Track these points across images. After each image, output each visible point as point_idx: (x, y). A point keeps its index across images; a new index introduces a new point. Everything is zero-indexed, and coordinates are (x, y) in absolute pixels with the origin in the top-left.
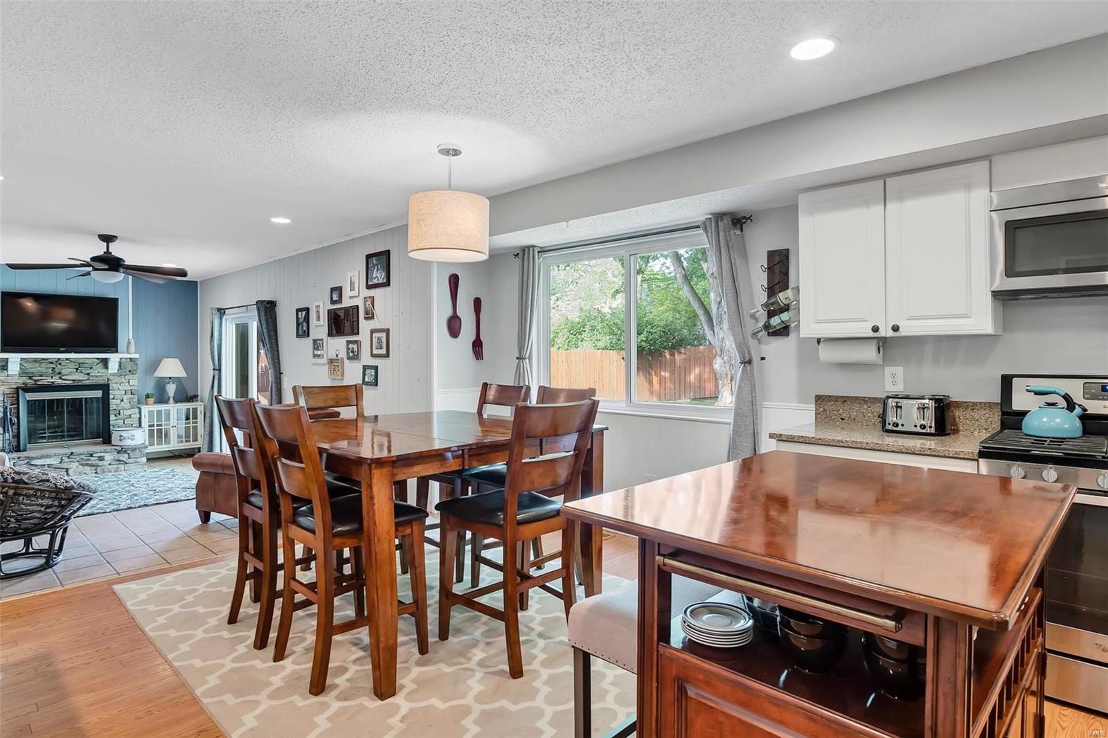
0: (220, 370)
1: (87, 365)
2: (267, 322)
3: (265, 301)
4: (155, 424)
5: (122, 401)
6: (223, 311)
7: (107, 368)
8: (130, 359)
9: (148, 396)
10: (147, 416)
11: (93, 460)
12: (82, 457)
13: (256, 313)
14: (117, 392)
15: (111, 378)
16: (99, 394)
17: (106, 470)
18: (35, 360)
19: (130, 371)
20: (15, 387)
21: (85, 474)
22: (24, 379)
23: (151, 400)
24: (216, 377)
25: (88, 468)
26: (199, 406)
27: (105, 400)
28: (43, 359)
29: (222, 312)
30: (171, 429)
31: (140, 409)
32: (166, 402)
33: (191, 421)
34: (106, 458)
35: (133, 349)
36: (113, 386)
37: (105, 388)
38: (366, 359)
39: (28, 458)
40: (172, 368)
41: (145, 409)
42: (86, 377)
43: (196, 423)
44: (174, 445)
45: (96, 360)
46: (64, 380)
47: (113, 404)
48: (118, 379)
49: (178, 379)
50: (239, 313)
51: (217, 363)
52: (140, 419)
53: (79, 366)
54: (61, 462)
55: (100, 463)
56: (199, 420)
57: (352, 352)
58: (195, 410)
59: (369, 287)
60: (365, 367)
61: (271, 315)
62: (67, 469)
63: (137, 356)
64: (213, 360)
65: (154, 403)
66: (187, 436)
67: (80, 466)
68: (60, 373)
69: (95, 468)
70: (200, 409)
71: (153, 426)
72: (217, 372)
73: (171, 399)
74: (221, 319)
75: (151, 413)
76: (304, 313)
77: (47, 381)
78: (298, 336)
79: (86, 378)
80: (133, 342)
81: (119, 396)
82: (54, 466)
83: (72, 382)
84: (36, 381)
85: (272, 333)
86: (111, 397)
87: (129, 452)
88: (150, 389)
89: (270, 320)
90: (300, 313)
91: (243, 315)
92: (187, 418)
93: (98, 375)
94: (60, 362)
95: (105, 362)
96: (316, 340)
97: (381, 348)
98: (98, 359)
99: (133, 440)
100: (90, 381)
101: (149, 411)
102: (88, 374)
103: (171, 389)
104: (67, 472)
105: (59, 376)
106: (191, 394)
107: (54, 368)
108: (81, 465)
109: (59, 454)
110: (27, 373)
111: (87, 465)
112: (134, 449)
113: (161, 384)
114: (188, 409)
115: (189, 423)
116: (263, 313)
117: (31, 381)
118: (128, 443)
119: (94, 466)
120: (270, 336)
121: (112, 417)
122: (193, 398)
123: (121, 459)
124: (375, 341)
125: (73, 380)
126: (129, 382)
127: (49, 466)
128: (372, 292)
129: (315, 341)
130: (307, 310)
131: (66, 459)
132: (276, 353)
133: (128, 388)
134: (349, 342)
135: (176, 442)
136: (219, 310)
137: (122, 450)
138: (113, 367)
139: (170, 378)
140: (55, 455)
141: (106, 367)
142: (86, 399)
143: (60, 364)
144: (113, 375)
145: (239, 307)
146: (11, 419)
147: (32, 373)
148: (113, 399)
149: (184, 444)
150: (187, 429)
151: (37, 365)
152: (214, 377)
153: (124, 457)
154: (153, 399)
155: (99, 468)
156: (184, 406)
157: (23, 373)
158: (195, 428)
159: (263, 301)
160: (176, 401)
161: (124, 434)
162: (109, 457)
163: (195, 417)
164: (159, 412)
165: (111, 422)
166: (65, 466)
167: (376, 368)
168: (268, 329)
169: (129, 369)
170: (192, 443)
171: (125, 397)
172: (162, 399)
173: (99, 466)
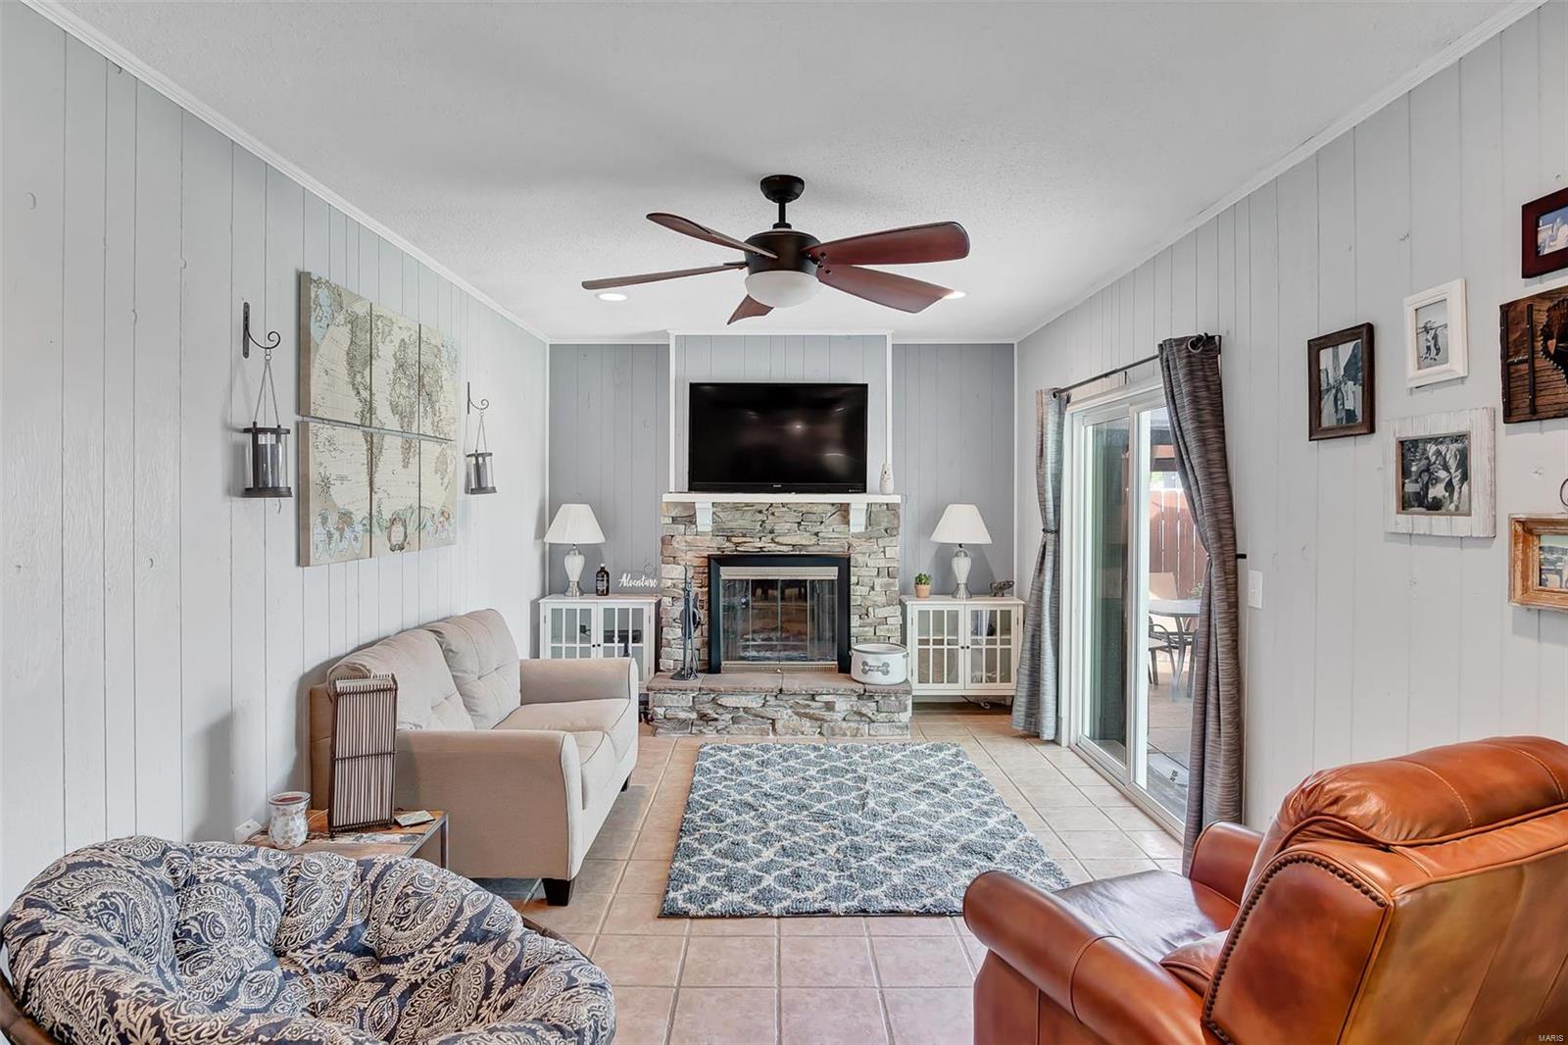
0: (1057, 532)
1: (814, 517)
2: (1195, 400)
3: (1185, 339)
4: (931, 638)
5: (873, 588)
6: (1064, 395)
7: (848, 523)
8: (887, 504)
9: (919, 580)
10: (916, 621)
11: (815, 708)
12: (798, 699)
13: (1159, 384)
14: (863, 572)
15: (855, 542)
16: (831, 573)
17: (837, 730)
18: (736, 507)
19: (886, 531)
20: (706, 554)
21: (803, 733)
22: (720, 541)
23: (925, 589)
24: (1050, 548)
25: (807, 723)
26: (1013, 604)
27: (843, 585)
28: (747, 505)
29: (1062, 397)
30: (960, 650)
31: (904, 607)
32: (952, 592)
33: (998, 637)
34: (837, 706)
35: (890, 486)
36: (857, 558)
37: (843, 563)
39: (712, 691)
40: (963, 525)
41: (914, 607)
42: (814, 540)
43: (1009, 642)
44: (964, 686)
45: (829, 507)
46: (778, 543)
47: (857, 593)
48: (864, 546)
49: (976, 548)
50: (1103, 394)
51: (1051, 516)
52: (904, 627)
53: (803, 518)
54: (764, 706)
55: (827, 715)
56: (1013, 636)
58: (1006, 615)
61: (1205, 379)
62: (773, 720)
63: (896, 499)
64: (1043, 509)
65: (931, 594)
66: (991, 668)
67: (795, 717)
68: (772, 532)
69: (819, 723)
70: (1017, 614)
71: (927, 642)
72: (1051, 537)
73: (962, 588)
74: (1061, 414)
75: (923, 615)
76: (1346, 350)
77: (753, 545)
78: (1317, 431)
79: (812, 542)
80: (890, 472)
81: (866, 580)
82: (754, 712)
83: (791, 548)
84: (737, 544)
85: (1211, 433)
86: (854, 579)
87: (877, 698)
88: (925, 567)
89: (1203, 394)
90: (1326, 356)
91: (1115, 396)
92: (991, 632)
93: (831, 539)
94: (772, 510)
95: (844, 510)
96: (1415, 442)
98: (833, 504)
99: (886, 673)
100: (819, 548)
101: (920, 612)
102: (817, 534)
103: (962, 567)
104: (773, 724)
105: (770, 536)
106: (1000, 579)
107: (763, 522)
108: (797, 714)
109: (761, 690)
110: (723, 530)
111: (806, 715)
112: (886, 695)
113: (946, 555)
114: (993, 613)
115: (994, 642)
116: (1181, 374)
117: (728, 544)
118: (877, 678)
119: (817, 719)
120: (1203, 442)
121: (855, 621)
122: (1002, 589)
123: (864, 710)
125: (793, 546)
126: (884, 552)
127: (746, 710)
129: (1408, 449)
130: (1366, 334)
131: (772, 701)
132: (1221, 493)
133: (883, 563)
135: (968, 679)
136: (1056, 393)
137: (865, 695)
138: (858, 521)
139: (960, 545)
140: (755, 691)
141: (846, 520)
142: (813, 581)
143: (773, 514)
144: (857, 536)
145: (1106, 375)
146: (694, 613)
147: (732, 530)
148: (858, 584)
149: (984, 685)
150: (991, 653)
151: (738, 514)
152: (1044, 547)
153: (869, 708)
154: (928, 587)
155: (826, 725)
156: (986, 605)
157: (720, 530)
158: (1006, 654)
159: (1180, 341)
160: (973, 592)
161: (871, 660)
162: (842, 705)
163: (1007, 630)
164: (939, 614)
165: (853, 630)
166: (769, 712)
168: (1198, 418)
169: (884, 525)
170: (998, 685)
171: (878, 581)
172: (947, 588)
173: (827, 721)
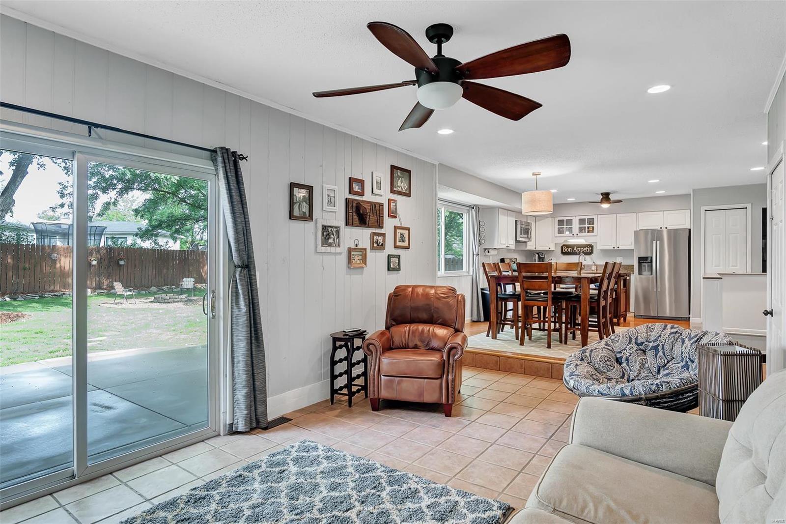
38: (390, 249)
57: (377, 243)
59: (392, 191)
60: (389, 256)
76: (303, 192)
78: (291, 217)
90: (295, 190)
97: (403, 242)
124: (398, 236)
128: (394, 197)
130: (310, 188)
134: (375, 234)
167: (399, 257)
